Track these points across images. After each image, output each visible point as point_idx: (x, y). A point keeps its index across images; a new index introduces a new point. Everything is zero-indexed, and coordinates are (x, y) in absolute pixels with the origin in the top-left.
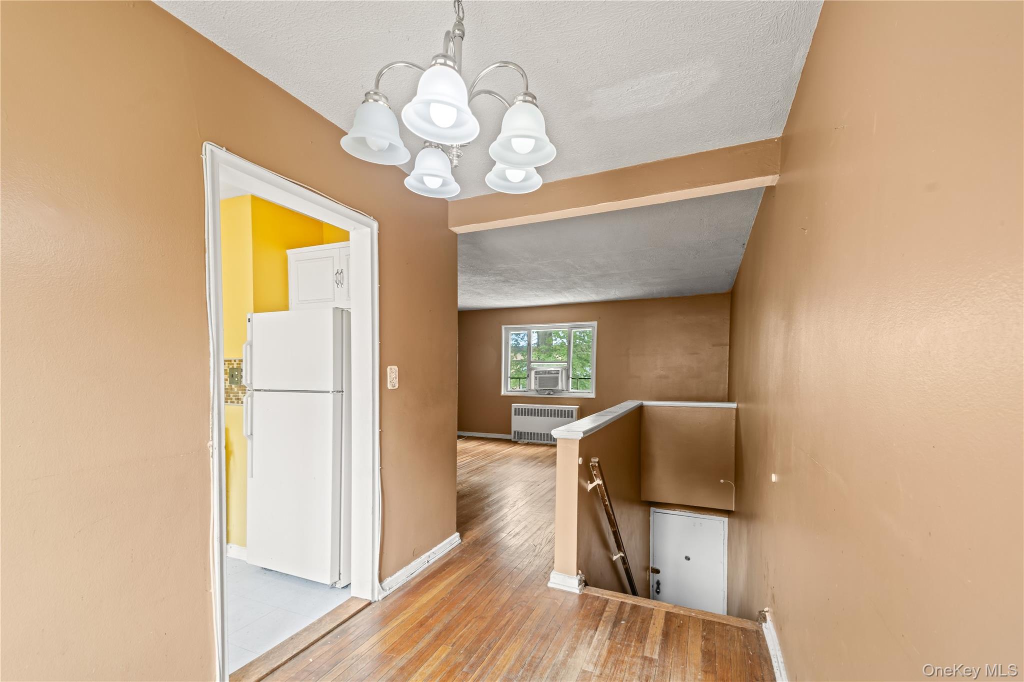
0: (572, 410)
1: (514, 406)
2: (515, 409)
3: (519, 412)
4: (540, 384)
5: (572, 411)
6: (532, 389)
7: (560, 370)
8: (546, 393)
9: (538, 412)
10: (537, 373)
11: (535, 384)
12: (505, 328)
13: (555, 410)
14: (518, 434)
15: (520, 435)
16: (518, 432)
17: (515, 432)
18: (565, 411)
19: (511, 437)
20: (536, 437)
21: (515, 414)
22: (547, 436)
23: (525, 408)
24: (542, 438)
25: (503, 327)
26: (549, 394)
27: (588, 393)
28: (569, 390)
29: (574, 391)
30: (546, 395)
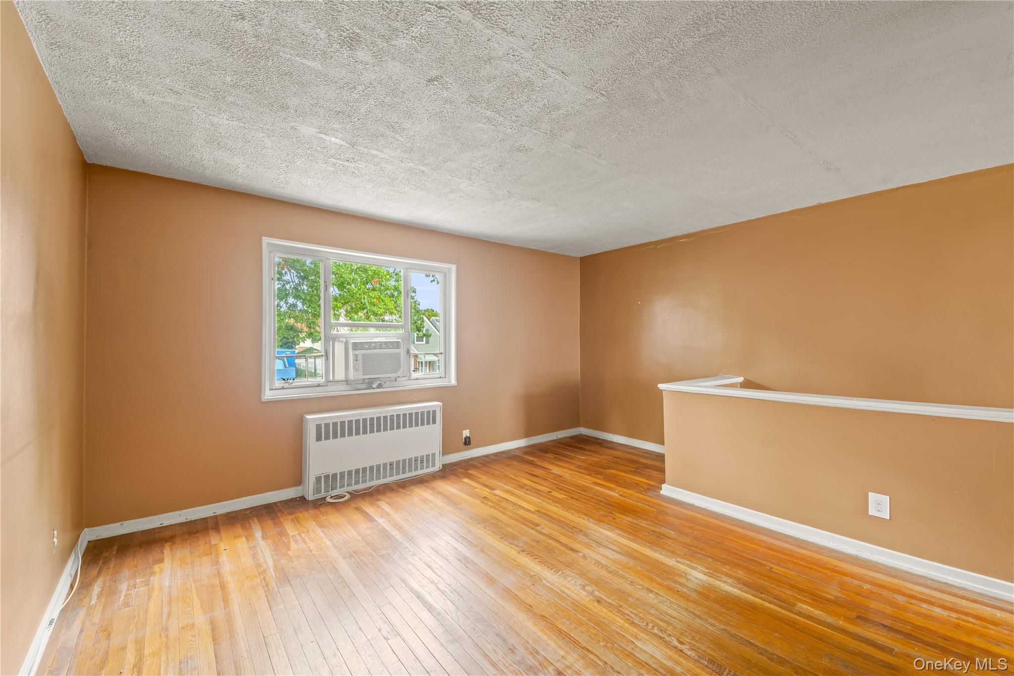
0: (433, 409)
1: (312, 419)
2: (319, 427)
3: (325, 432)
4: (364, 369)
5: (434, 412)
7: (400, 340)
8: (374, 386)
10: (355, 346)
11: (355, 369)
12: (270, 245)
13: (405, 415)
14: (326, 481)
15: (331, 480)
16: (327, 477)
17: (318, 479)
18: (423, 413)
19: (307, 490)
20: (368, 475)
21: (319, 438)
22: (390, 468)
23: (343, 420)
24: (382, 473)
25: (266, 240)
26: (380, 386)
27: (441, 378)
28: (410, 375)
29: (417, 377)
30: (374, 388)
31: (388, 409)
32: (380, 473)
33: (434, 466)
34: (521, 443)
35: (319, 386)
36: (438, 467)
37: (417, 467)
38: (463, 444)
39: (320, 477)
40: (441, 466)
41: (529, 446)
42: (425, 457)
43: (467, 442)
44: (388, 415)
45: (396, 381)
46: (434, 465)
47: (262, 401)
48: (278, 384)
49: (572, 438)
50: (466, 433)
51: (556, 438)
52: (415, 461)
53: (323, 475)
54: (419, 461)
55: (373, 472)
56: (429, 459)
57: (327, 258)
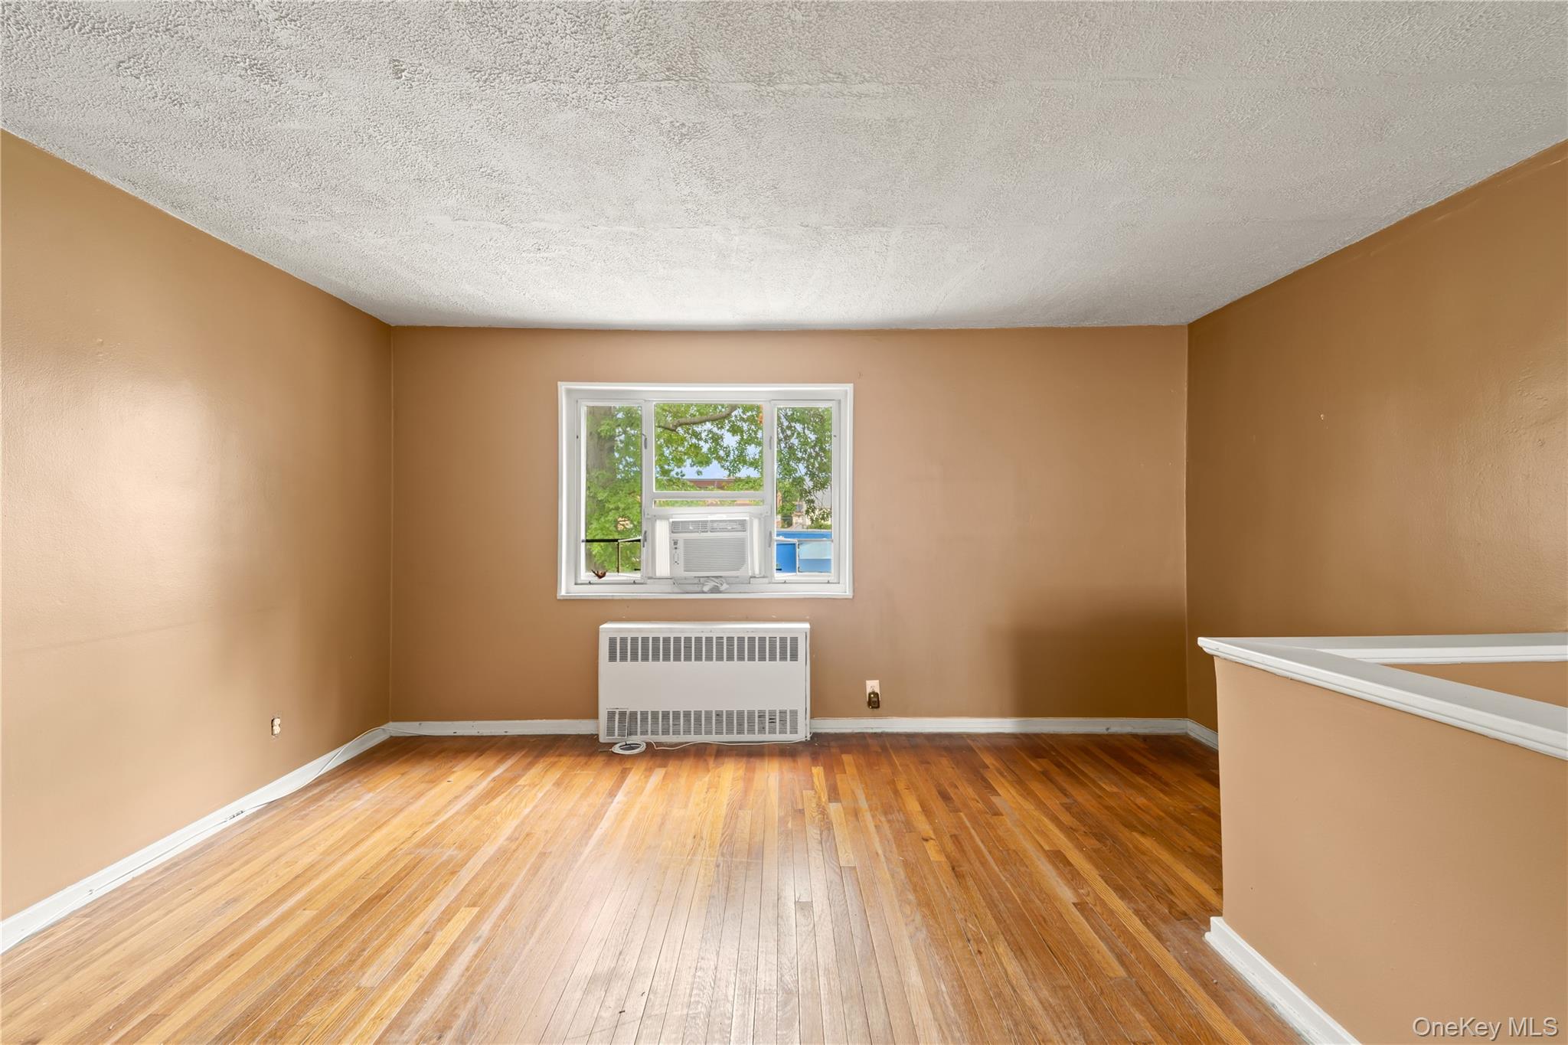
0: (794, 635)
1: (609, 629)
2: (612, 641)
3: (621, 650)
4: (687, 562)
5: (794, 640)
6: (658, 574)
7: (747, 518)
8: (706, 589)
9: (688, 648)
10: (675, 527)
11: (674, 562)
12: (569, 392)
13: (741, 640)
14: (621, 721)
15: (628, 720)
16: (623, 714)
17: (611, 715)
18: (772, 640)
19: (599, 727)
20: (682, 724)
21: (612, 658)
22: (716, 720)
23: (645, 635)
24: (703, 726)
25: (563, 387)
26: (715, 590)
27: (828, 583)
28: (773, 576)
29: (785, 578)
30: (706, 593)
31: (714, 627)
32: (701, 725)
33: (796, 733)
34: (1006, 725)
35: (634, 583)
36: (802, 734)
37: (764, 728)
38: (866, 704)
39: (613, 713)
40: (809, 736)
41: (1021, 734)
42: (778, 714)
43: (874, 702)
44: (714, 636)
45: (750, 583)
46: (794, 730)
47: (558, 598)
48: (585, 575)
49: (1145, 738)
50: (872, 685)
51: (1106, 732)
52: (759, 717)
53: (617, 711)
54: (767, 719)
55: (689, 721)
56: (786, 718)
57: (645, 401)
